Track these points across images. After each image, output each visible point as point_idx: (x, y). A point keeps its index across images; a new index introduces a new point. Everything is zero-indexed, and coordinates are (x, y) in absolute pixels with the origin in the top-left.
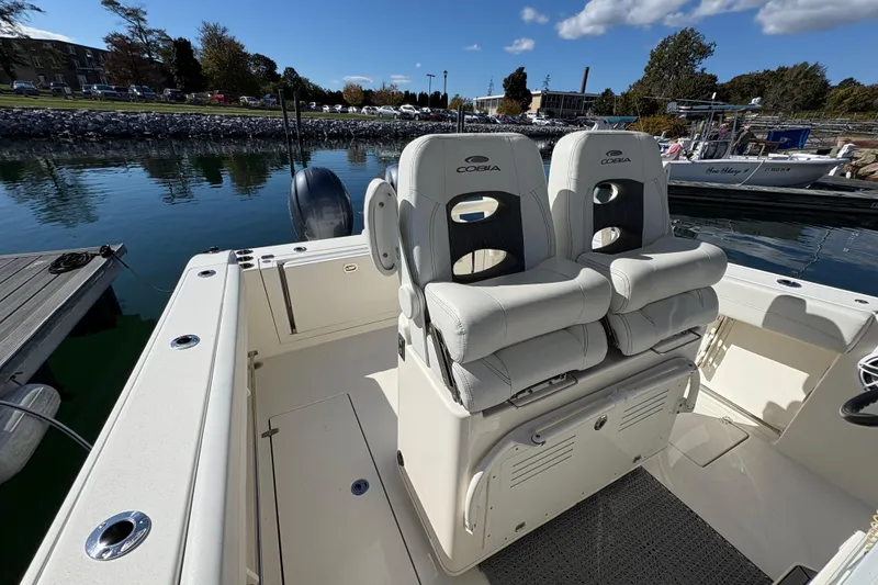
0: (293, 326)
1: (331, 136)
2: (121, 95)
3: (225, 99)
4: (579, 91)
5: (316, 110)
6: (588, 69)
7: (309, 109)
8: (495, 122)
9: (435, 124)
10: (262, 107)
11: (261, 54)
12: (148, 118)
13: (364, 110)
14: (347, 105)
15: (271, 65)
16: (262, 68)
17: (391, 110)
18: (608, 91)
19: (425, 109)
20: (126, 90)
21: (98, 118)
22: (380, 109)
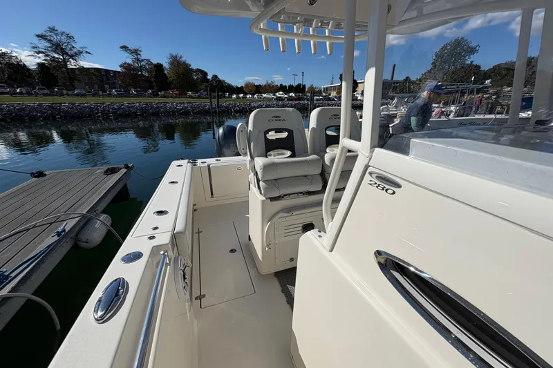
0: (212, 194)
1: (236, 112)
2: (127, 94)
3: (179, 94)
4: (390, 79)
5: (228, 97)
6: (395, 66)
7: (225, 97)
8: (334, 100)
9: (297, 102)
10: (199, 97)
11: (200, 68)
12: (140, 105)
13: (255, 96)
14: (246, 94)
15: (205, 74)
16: (200, 76)
17: (271, 96)
18: (407, 78)
19: (291, 94)
20: (129, 91)
21: (115, 106)
22: (264, 95)
